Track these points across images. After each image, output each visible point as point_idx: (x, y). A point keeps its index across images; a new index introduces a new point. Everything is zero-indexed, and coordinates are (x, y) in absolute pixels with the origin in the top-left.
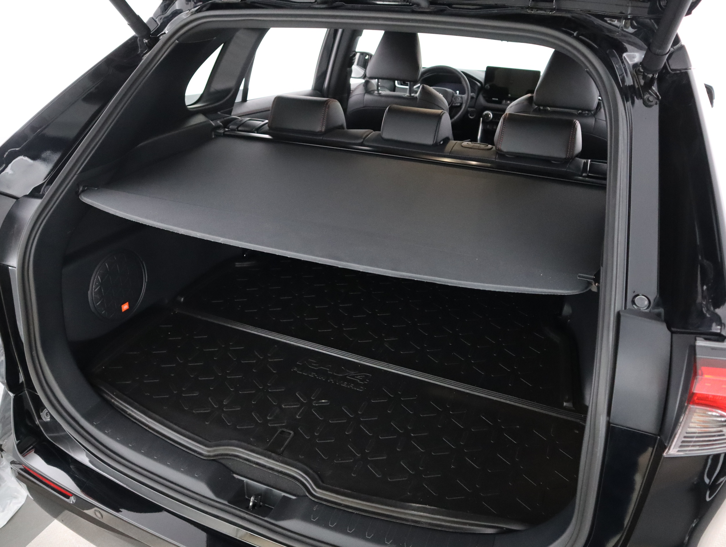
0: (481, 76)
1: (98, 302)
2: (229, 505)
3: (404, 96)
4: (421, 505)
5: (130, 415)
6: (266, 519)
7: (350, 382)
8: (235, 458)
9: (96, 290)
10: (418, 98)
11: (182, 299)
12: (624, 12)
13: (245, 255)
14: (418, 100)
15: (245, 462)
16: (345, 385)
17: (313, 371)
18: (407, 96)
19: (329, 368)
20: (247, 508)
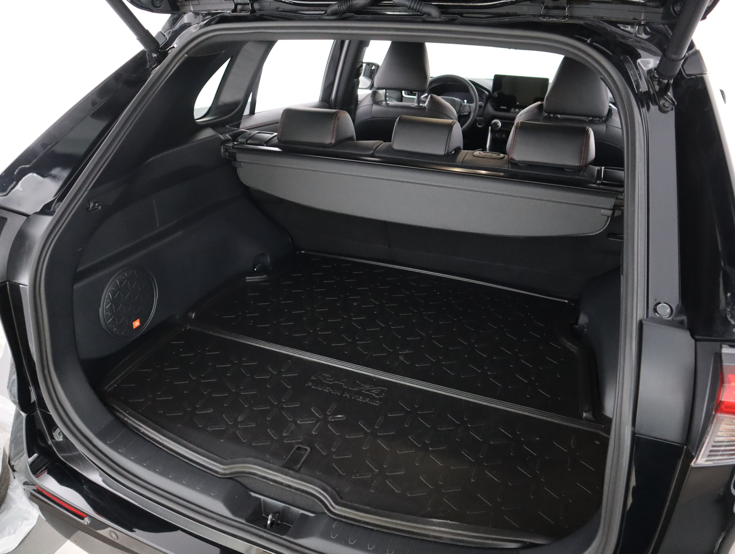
0: (489, 85)
1: (109, 320)
2: (247, 523)
3: (412, 106)
4: (441, 521)
5: (143, 433)
6: (284, 537)
7: (365, 396)
8: (252, 476)
9: (107, 307)
10: (427, 108)
11: (194, 315)
12: (637, 18)
13: (255, 269)
14: (426, 109)
15: (261, 479)
16: (361, 399)
17: (328, 385)
18: (415, 106)
19: (343, 382)
20: (265, 526)
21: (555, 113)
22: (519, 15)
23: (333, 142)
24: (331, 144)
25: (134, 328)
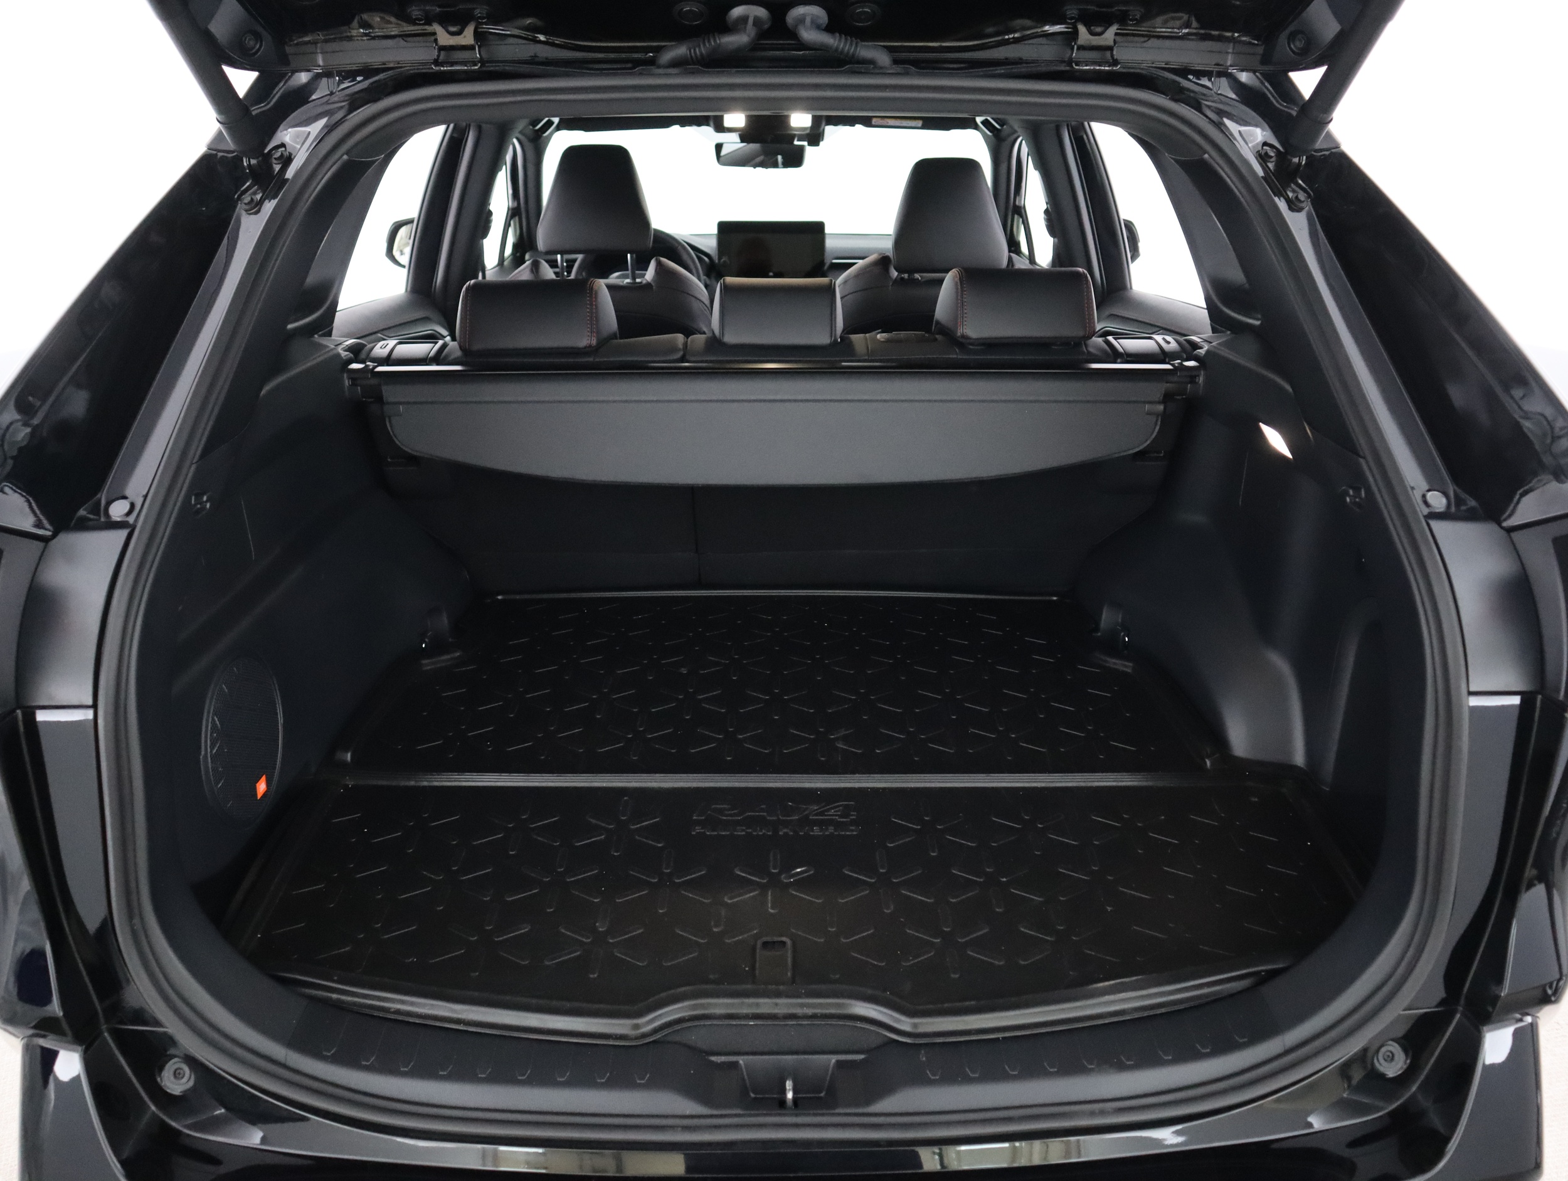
1: (219, 783)
2: (746, 1112)
3: (621, 284)
6: (837, 1111)
7: (820, 823)
8: (702, 1023)
9: (215, 751)
10: (653, 285)
11: (349, 755)
13: (424, 646)
14: (654, 288)
15: (727, 1022)
16: (816, 831)
17: (738, 823)
18: (627, 283)
19: (762, 810)
20: (782, 1103)
21: (911, 272)
22: (1027, 62)
23: (594, 342)
24: (590, 346)
25: (259, 796)
